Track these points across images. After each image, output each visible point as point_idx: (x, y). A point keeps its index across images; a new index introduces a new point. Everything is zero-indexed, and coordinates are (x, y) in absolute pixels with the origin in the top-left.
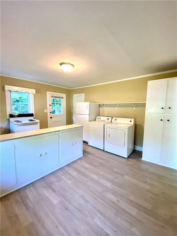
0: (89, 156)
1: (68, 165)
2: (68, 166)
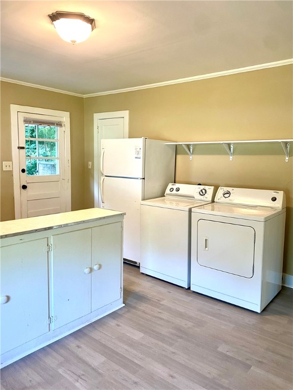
0: (143, 306)
1: (77, 334)
2: (76, 338)
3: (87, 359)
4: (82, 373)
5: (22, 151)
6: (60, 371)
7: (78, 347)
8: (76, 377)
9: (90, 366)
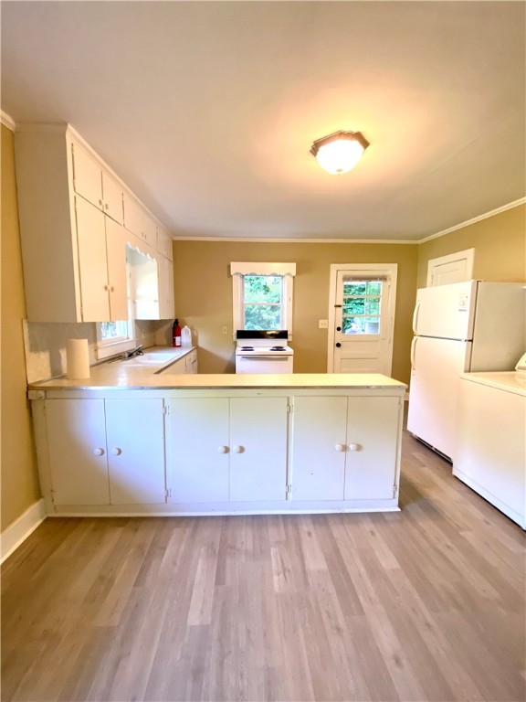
3: (307, 555)
4: (290, 567)
5: (338, 309)
6: (273, 550)
7: (309, 534)
8: (281, 569)
9: (304, 565)
